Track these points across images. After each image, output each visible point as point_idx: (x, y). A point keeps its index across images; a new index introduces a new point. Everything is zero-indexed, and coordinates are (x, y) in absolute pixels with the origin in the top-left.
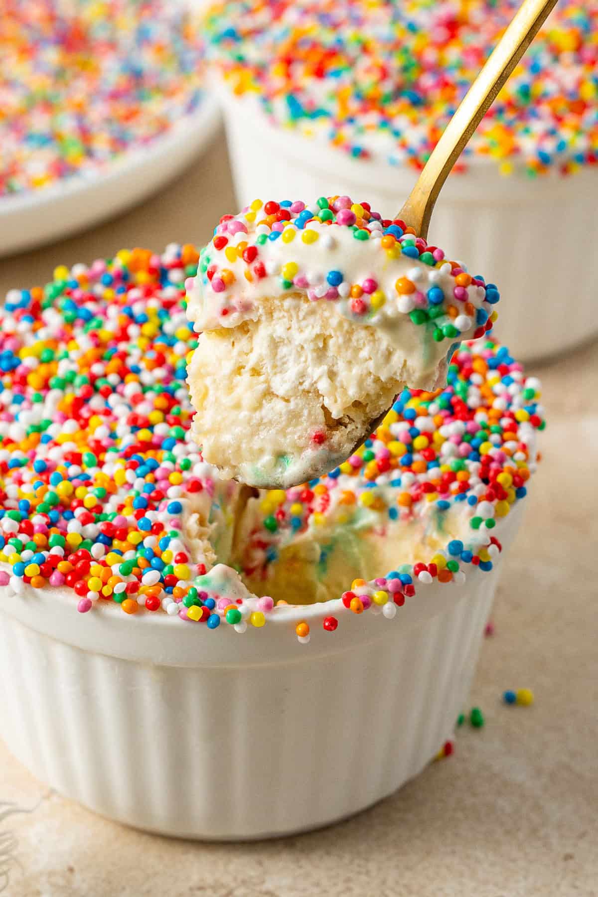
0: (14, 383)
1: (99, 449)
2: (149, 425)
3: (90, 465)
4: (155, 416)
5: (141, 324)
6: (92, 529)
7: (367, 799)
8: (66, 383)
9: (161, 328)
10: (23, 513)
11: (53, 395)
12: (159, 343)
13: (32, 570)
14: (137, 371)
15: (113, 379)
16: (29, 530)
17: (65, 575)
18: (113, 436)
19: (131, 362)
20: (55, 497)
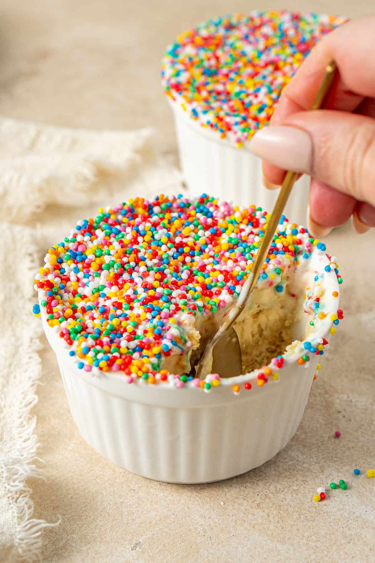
0: (84, 268)
1: (130, 300)
2: (153, 288)
3: (126, 309)
4: (156, 284)
5: (143, 236)
6: (133, 344)
7: (260, 462)
8: (110, 267)
9: (153, 237)
10: (97, 335)
11: (104, 273)
12: (153, 245)
13: (103, 364)
14: (144, 259)
15: (132, 264)
16: (101, 344)
17: (120, 366)
18: (135, 293)
19: (140, 255)
20: (112, 326)
